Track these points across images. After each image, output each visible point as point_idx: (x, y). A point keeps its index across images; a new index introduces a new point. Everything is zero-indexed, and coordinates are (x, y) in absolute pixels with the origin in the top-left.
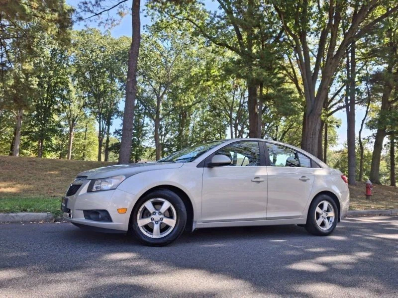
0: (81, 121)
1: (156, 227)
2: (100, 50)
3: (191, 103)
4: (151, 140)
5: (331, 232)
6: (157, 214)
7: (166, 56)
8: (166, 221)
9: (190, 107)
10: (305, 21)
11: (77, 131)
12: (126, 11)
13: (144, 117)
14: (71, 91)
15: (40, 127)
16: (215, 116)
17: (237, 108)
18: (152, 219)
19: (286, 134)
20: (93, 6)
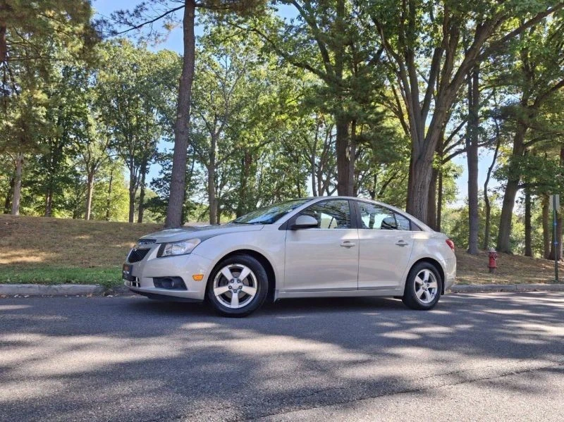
0: (104, 167)
1: (235, 297)
2: (132, 69)
3: (258, 144)
4: (201, 195)
5: (434, 305)
6: (236, 281)
7: (224, 78)
8: (246, 289)
9: (257, 148)
10: (412, 38)
11: (98, 181)
12: (174, 23)
13: (193, 162)
14: (91, 125)
15: (48, 175)
16: (291, 161)
17: (322, 151)
18: (230, 288)
19: (388, 186)
20: (131, 16)
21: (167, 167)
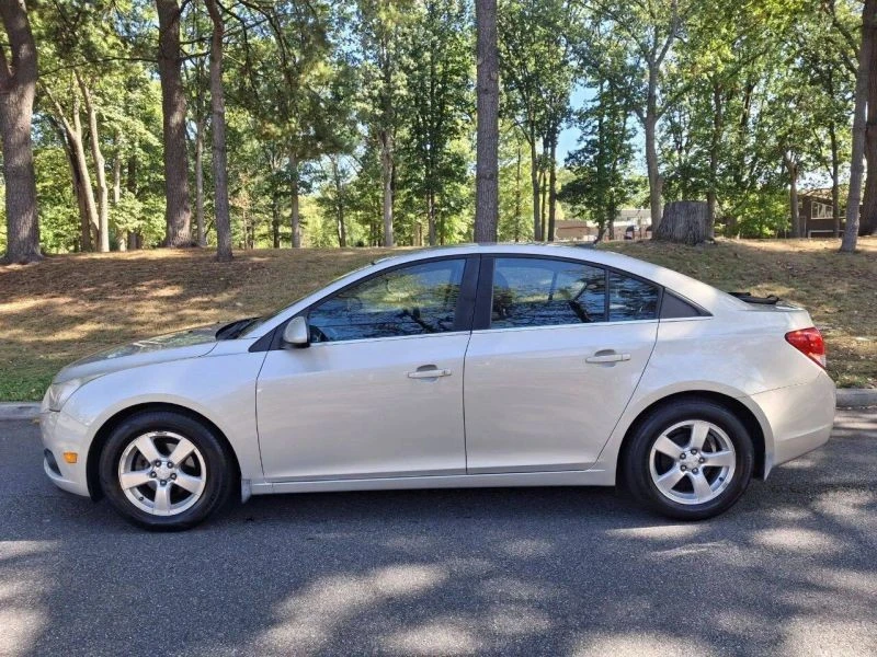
0: (506, 144)
6: (164, 464)
8: (183, 480)
18: (154, 475)
21: (589, 130)
